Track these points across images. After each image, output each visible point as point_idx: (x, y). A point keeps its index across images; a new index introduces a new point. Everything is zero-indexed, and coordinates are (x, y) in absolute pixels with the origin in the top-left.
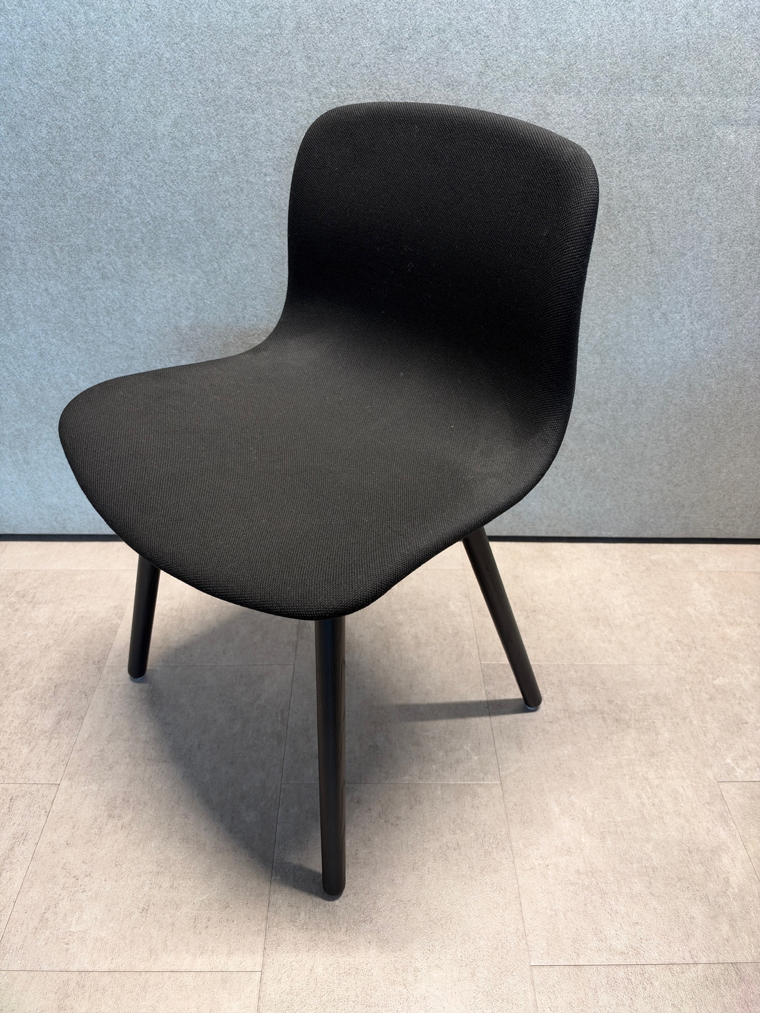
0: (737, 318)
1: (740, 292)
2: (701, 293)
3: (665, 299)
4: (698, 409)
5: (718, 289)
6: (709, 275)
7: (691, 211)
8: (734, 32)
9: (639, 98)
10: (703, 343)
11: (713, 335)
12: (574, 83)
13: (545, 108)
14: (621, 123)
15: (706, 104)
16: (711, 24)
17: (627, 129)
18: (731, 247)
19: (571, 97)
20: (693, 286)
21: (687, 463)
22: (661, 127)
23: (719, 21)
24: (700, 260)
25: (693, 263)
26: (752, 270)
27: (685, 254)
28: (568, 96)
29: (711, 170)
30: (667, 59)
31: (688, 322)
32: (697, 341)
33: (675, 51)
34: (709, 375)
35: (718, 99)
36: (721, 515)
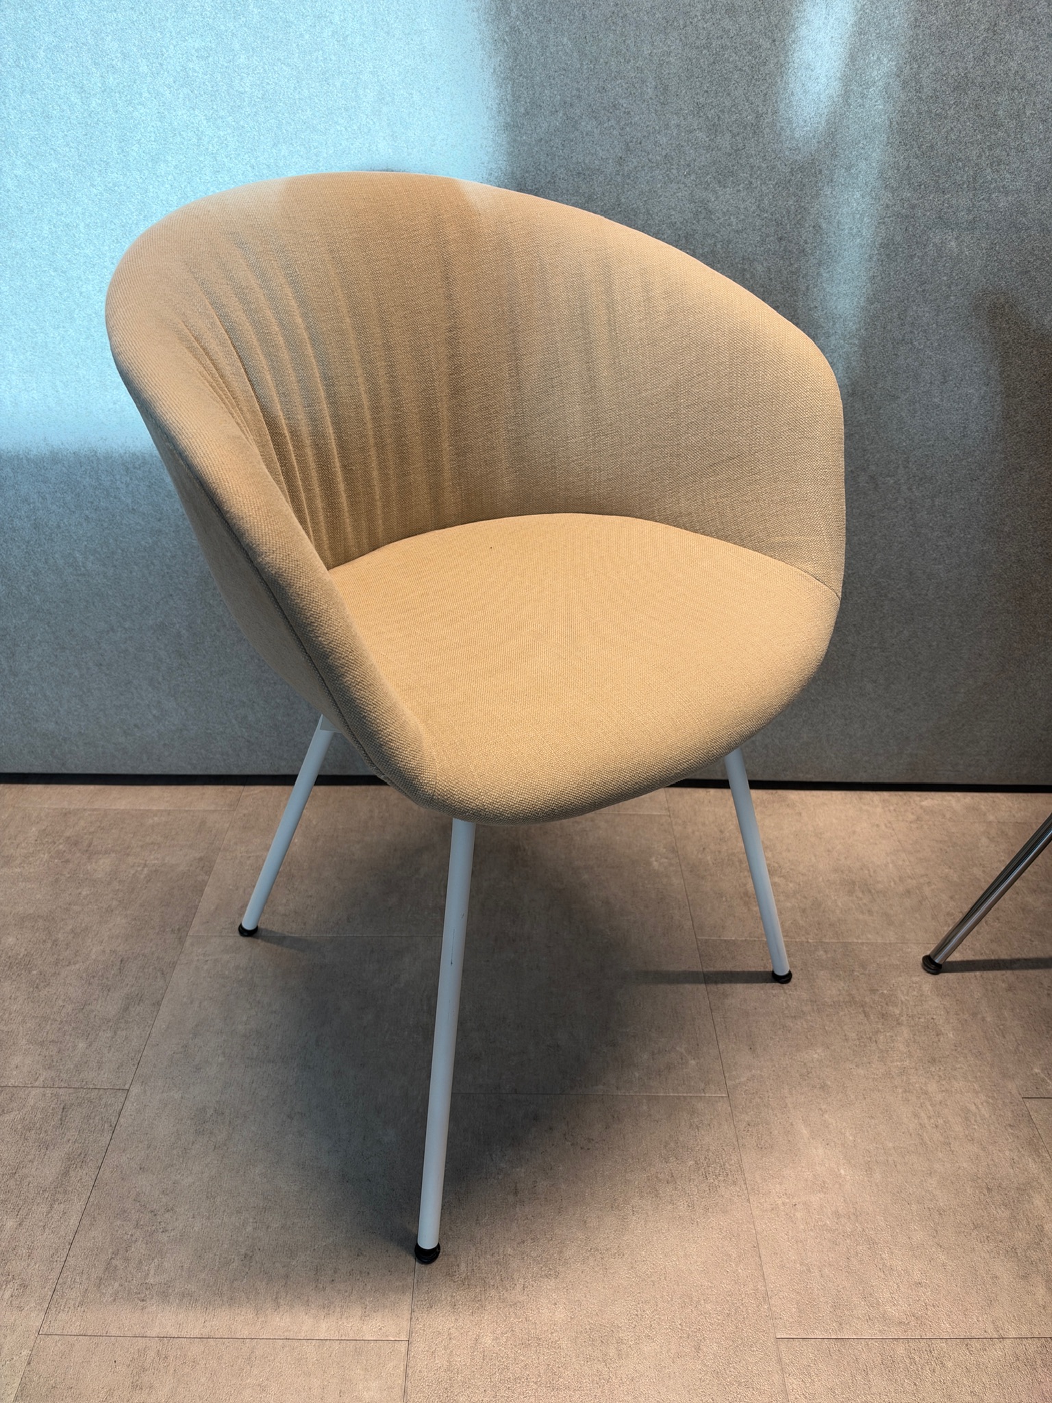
0: (970, 482)
1: (973, 449)
2: (921, 450)
3: (873, 457)
4: (923, 605)
5: (943, 444)
6: (931, 425)
7: (904, 340)
8: (951, 108)
9: (829, 193)
10: (926, 517)
11: (939, 505)
12: (744, 173)
13: (706, 204)
14: (807, 225)
15: (917, 202)
16: (920, 98)
17: (815, 232)
18: (958, 387)
19: (740, 191)
20: (910, 440)
21: (912, 680)
22: (860, 231)
23: (931, 95)
24: (917, 405)
25: (909, 410)
26: (988, 418)
27: (898, 397)
28: (735, 189)
29: (928, 287)
30: (863, 144)
31: (904, 488)
32: (918, 513)
33: (874, 133)
34: (935, 559)
35: (932, 196)
36: (959, 752)
